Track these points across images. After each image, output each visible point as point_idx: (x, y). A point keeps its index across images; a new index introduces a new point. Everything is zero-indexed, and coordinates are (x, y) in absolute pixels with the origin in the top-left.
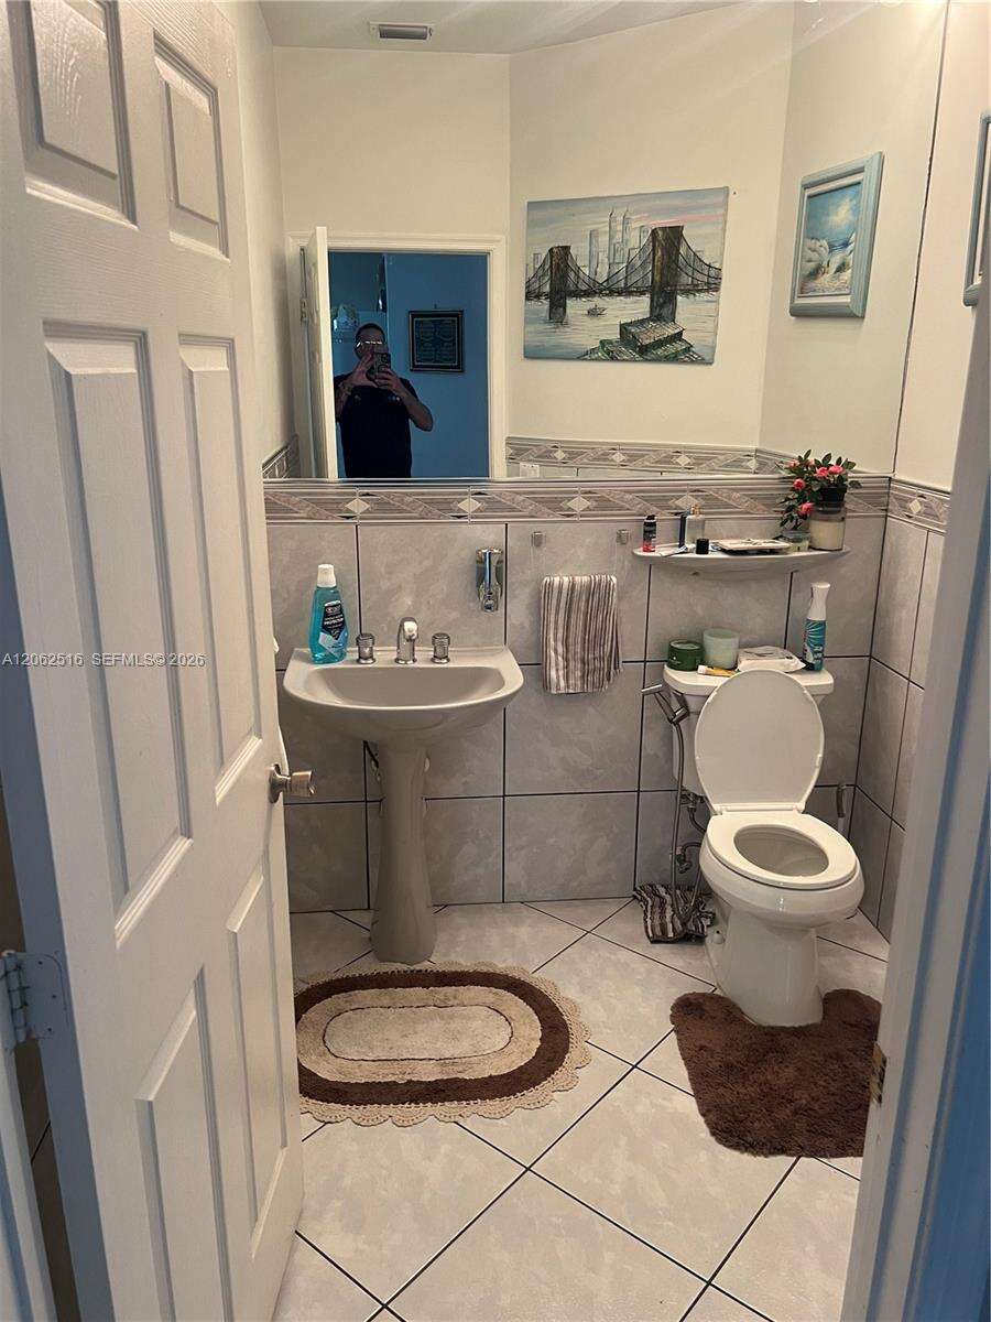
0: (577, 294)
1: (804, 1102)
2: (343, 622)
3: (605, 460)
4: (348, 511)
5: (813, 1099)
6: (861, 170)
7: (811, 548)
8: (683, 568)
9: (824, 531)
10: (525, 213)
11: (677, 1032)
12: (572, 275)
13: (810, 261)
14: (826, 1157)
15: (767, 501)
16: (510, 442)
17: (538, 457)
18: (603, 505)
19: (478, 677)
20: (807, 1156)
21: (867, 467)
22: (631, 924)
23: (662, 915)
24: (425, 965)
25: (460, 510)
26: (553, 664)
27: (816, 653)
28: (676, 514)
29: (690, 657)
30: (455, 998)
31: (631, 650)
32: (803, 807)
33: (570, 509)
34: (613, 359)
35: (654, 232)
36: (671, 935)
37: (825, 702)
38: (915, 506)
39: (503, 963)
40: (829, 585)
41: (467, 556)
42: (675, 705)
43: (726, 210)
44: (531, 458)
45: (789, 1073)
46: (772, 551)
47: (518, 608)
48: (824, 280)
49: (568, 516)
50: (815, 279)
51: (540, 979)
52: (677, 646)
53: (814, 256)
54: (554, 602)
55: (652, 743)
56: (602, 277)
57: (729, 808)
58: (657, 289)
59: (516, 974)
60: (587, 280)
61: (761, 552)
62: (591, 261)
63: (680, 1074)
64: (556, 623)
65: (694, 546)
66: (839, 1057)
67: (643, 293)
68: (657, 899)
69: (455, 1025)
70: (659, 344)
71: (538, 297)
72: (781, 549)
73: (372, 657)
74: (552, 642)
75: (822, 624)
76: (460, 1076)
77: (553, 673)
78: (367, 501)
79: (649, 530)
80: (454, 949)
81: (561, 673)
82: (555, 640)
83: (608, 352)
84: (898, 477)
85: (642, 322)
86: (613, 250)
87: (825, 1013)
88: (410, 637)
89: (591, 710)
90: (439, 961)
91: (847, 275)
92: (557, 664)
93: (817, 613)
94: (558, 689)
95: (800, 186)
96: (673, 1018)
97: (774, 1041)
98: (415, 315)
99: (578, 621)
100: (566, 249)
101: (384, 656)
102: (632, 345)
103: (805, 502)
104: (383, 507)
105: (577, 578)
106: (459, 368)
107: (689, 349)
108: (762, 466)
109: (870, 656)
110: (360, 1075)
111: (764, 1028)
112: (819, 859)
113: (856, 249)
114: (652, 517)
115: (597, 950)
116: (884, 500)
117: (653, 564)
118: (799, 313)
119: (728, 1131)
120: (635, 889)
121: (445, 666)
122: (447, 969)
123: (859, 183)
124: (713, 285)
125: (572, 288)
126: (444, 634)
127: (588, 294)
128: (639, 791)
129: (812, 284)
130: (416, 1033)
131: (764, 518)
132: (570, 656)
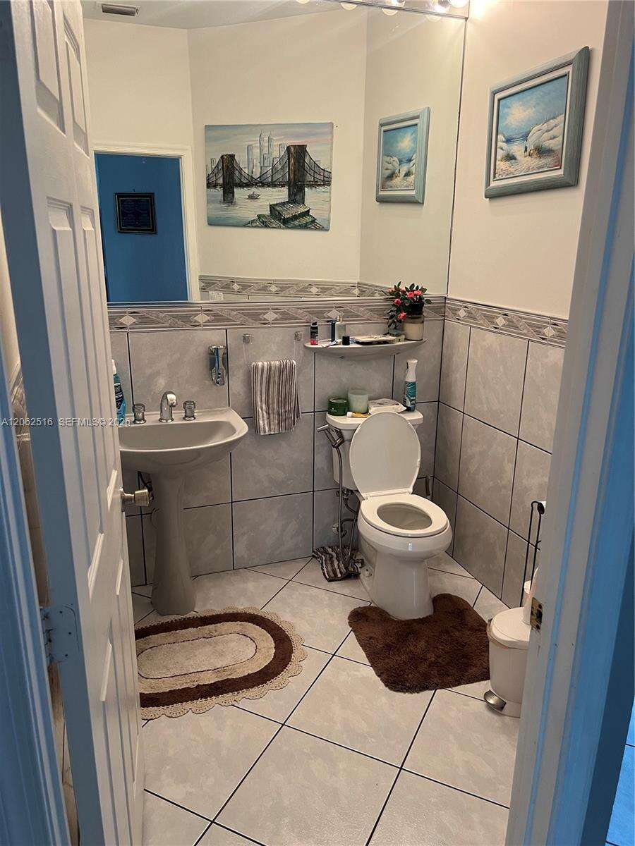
0: (241, 185)
1: (433, 659)
2: (122, 397)
3: (265, 290)
4: (121, 324)
5: (437, 657)
6: (417, 117)
7: (406, 339)
8: (335, 354)
9: (412, 329)
10: (204, 132)
11: (354, 631)
12: (237, 173)
13: (387, 169)
14: (450, 687)
15: (380, 313)
16: (202, 278)
17: (222, 288)
18: (285, 316)
19: (214, 428)
20: (440, 689)
21: (433, 292)
22: (315, 572)
23: (332, 563)
24: (192, 614)
25: (196, 321)
26: (261, 415)
27: (412, 400)
28: (328, 321)
29: (340, 406)
30: (216, 631)
31: (306, 405)
32: (412, 491)
33: (265, 319)
34: (266, 226)
35: (288, 148)
36: (339, 575)
37: (420, 429)
38: (462, 313)
39: (241, 606)
40: (416, 361)
41: (202, 350)
42: (335, 435)
43: (333, 137)
44: (217, 288)
45: (422, 644)
46: (385, 342)
47: (236, 383)
48: (397, 181)
49: (264, 324)
50: (391, 180)
51: (267, 612)
52: (334, 401)
53: (390, 166)
54: (259, 378)
55: (320, 461)
56: (257, 175)
57: (371, 495)
58: (292, 184)
59: (252, 612)
60: (247, 177)
61: (379, 343)
62: (249, 164)
63: (361, 655)
64: (261, 391)
65: (341, 340)
66: (447, 632)
67: (283, 186)
68: (328, 556)
69: (220, 647)
70: (295, 217)
71: (215, 186)
72: (390, 341)
73: (143, 419)
74: (259, 403)
75: (414, 383)
76: (230, 677)
77: (261, 422)
78: (134, 317)
79: (314, 332)
80: (209, 600)
81: (266, 423)
82: (261, 402)
83: (263, 222)
84: (449, 297)
85: (283, 204)
86: (263, 159)
87: (435, 608)
88: (172, 404)
89: (284, 444)
90: (200, 610)
91: (411, 178)
92: (263, 417)
93: (411, 378)
94: (265, 432)
95: (378, 124)
96: (350, 624)
97: (409, 629)
98: (120, 195)
99: (274, 390)
100: (232, 156)
101: (152, 418)
102: (277, 218)
103: (401, 313)
104: (144, 321)
105: (272, 363)
106: (153, 230)
107: (314, 221)
108: (362, 293)
109: (439, 401)
110: (165, 687)
111: (403, 621)
112: (426, 520)
113: (414, 163)
114: (315, 324)
115: (297, 591)
116: (443, 310)
117: (317, 352)
118: (382, 200)
119: (394, 682)
120: (313, 552)
121: (193, 422)
122: (207, 614)
123: (416, 125)
124: (326, 182)
125: (238, 181)
126: (191, 402)
127: (248, 185)
128: (313, 491)
129: (389, 183)
130: (196, 656)
131: (379, 323)
132: (270, 412)
